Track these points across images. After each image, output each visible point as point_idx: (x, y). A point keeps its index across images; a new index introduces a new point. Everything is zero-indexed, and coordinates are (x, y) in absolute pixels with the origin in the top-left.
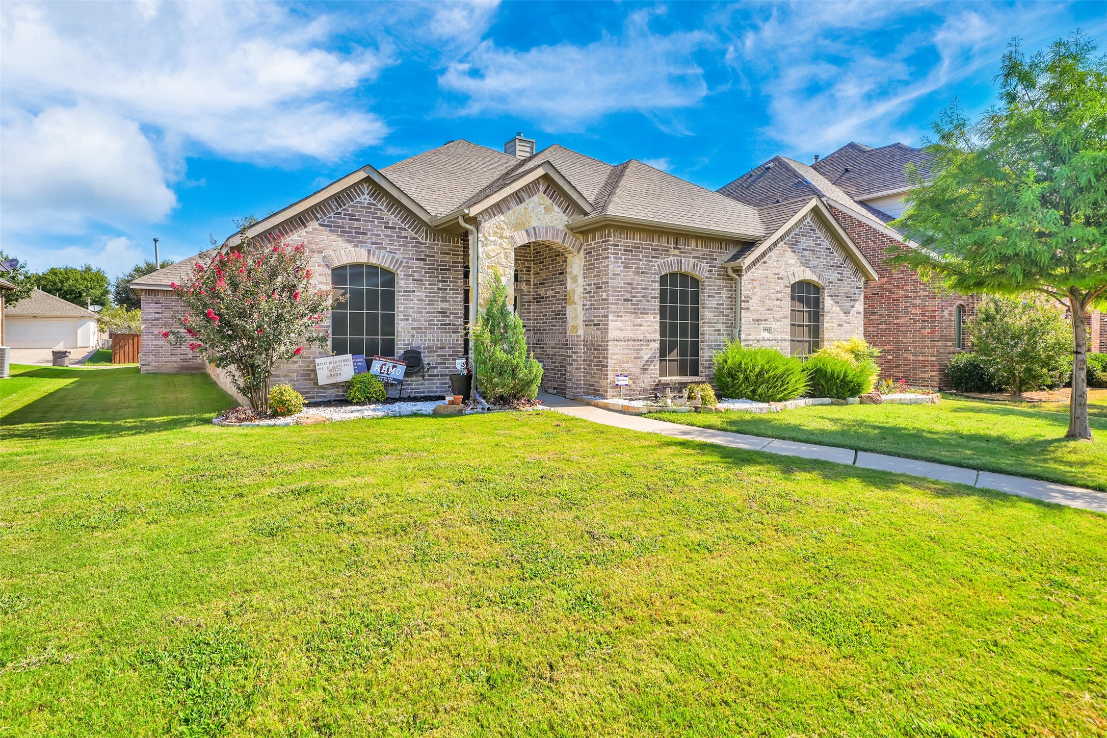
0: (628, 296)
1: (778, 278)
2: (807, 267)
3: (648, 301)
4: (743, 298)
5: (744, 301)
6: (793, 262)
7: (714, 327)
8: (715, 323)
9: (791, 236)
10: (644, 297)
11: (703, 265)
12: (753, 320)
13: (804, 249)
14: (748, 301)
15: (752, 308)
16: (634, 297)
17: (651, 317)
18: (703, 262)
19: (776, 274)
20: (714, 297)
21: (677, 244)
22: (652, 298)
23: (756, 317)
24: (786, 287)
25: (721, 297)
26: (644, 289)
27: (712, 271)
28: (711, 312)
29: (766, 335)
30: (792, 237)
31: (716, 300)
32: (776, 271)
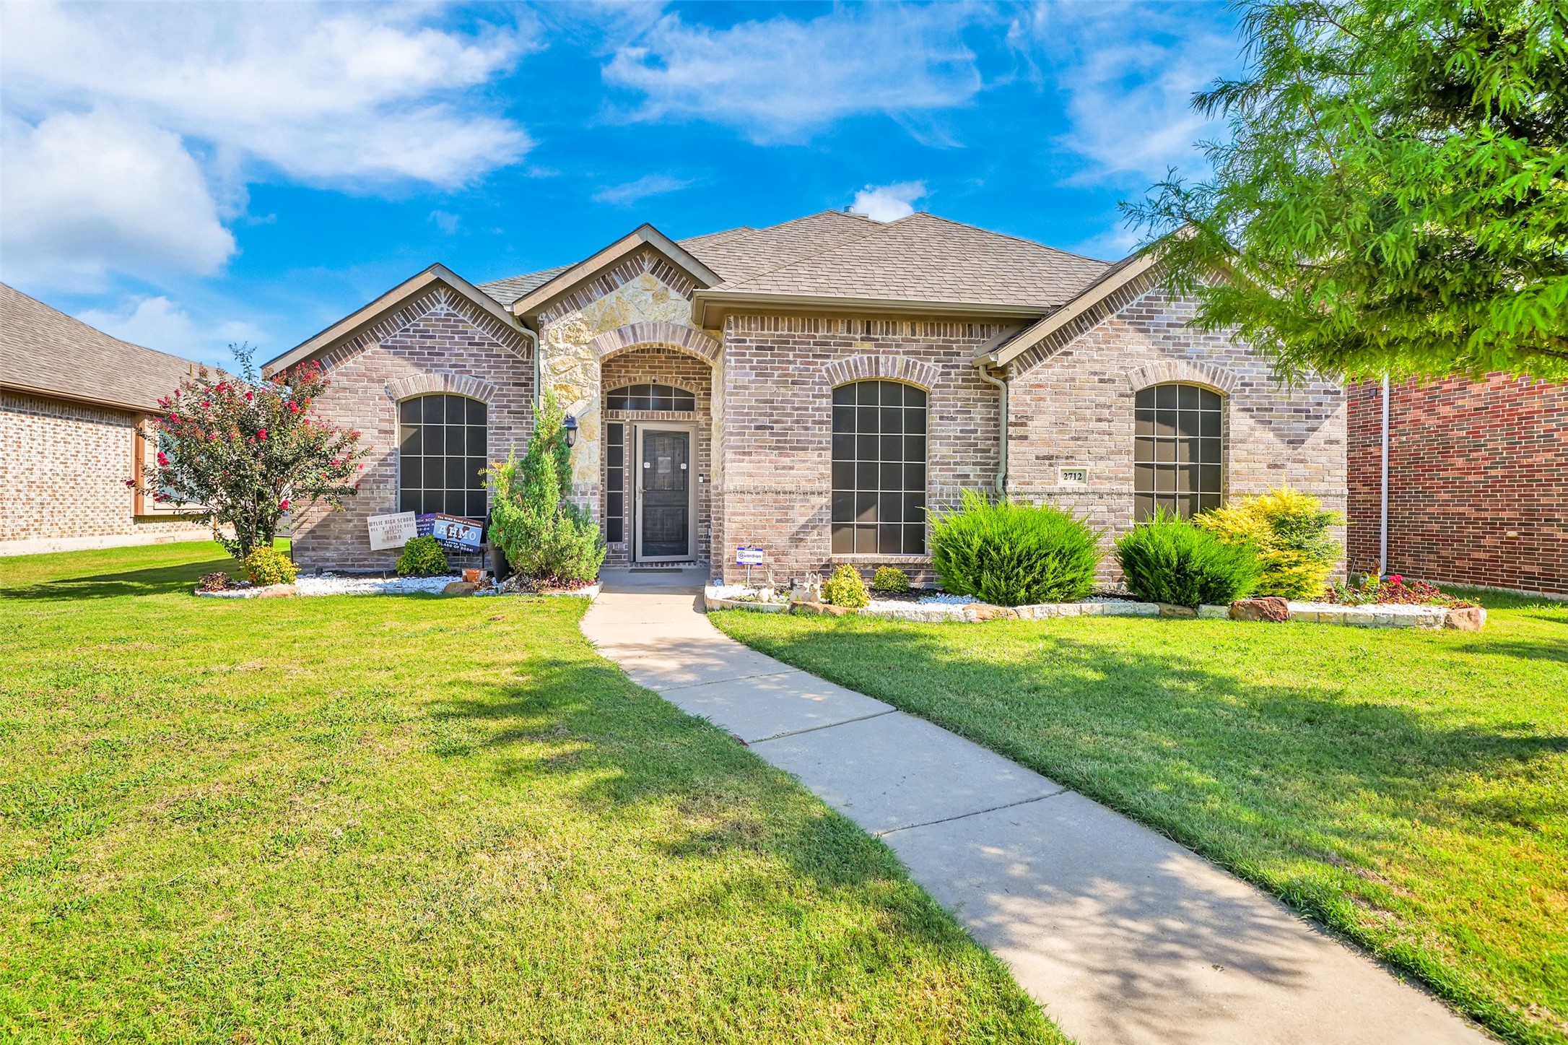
0: (765, 421)
1: (1101, 381)
2: (1180, 357)
3: (806, 429)
4: (1012, 418)
5: (1015, 424)
6: (1143, 349)
7: (954, 470)
8: (955, 464)
9: (1136, 301)
10: (797, 422)
11: (926, 364)
12: (1037, 458)
13: (1169, 325)
14: (1023, 425)
15: (1032, 437)
16: (776, 422)
17: (813, 456)
18: (929, 360)
19: (1095, 373)
20: (955, 419)
21: (868, 332)
22: (815, 422)
23: (1044, 451)
24: (1122, 395)
25: (971, 419)
26: (797, 409)
27: (949, 374)
28: (948, 445)
29: (1072, 484)
30: (1139, 305)
31: (958, 425)
32: (1097, 368)
